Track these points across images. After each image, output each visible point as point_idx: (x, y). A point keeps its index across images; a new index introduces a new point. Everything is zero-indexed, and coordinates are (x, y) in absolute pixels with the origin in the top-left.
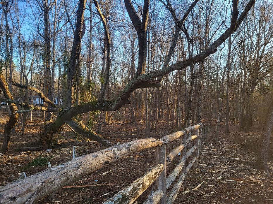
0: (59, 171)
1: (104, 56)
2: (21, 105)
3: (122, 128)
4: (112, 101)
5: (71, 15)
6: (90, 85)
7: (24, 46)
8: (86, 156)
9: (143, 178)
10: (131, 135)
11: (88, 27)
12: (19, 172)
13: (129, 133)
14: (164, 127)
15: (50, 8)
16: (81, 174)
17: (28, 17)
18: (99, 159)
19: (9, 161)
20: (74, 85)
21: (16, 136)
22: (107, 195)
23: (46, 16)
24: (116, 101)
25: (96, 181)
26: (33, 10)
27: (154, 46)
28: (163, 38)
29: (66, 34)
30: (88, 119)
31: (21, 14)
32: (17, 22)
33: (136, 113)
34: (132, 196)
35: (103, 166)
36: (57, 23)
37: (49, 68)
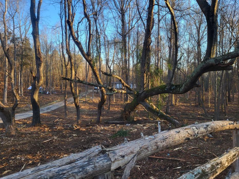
0: (151, 140)
1: (171, 45)
2: (108, 89)
3: (189, 110)
4: (180, 85)
5: (142, 13)
6: (158, 72)
7: (108, 44)
8: (170, 131)
9: (220, 158)
10: (199, 117)
11: (156, 21)
12: (109, 139)
13: (196, 115)
14: (236, 111)
15: (126, 10)
16: (167, 145)
17: (110, 21)
18: (180, 134)
19: (101, 130)
20: (146, 72)
21: (104, 112)
22: (179, 169)
23: (123, 17)
24: (184, 85)
25: (169, 155)
26: (113, 14)
27: (222, 29)
28: (234, 19)
29: (138, 29)
30: (157, 102)
31: (106, 19)
32: (103, 26)
33: (203, 97)
34: (211, 173)
35: (184, 141)
36: (131, 22)
37: (126, 59)
